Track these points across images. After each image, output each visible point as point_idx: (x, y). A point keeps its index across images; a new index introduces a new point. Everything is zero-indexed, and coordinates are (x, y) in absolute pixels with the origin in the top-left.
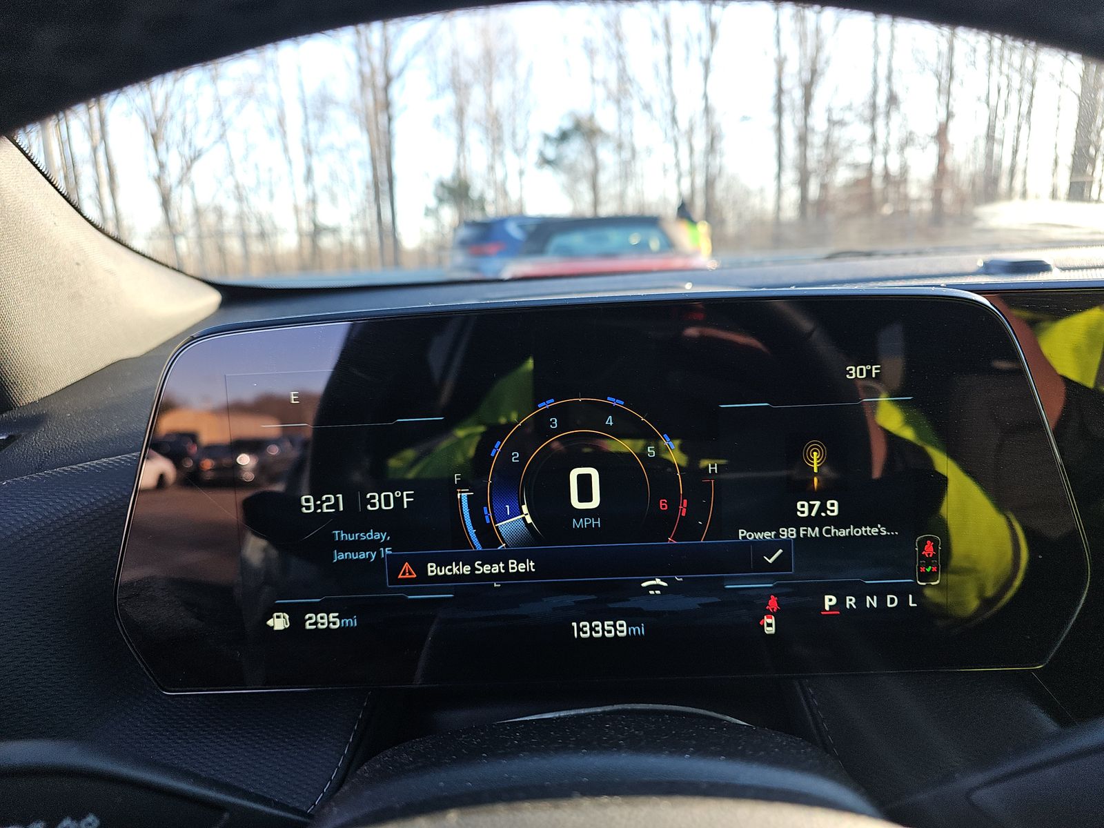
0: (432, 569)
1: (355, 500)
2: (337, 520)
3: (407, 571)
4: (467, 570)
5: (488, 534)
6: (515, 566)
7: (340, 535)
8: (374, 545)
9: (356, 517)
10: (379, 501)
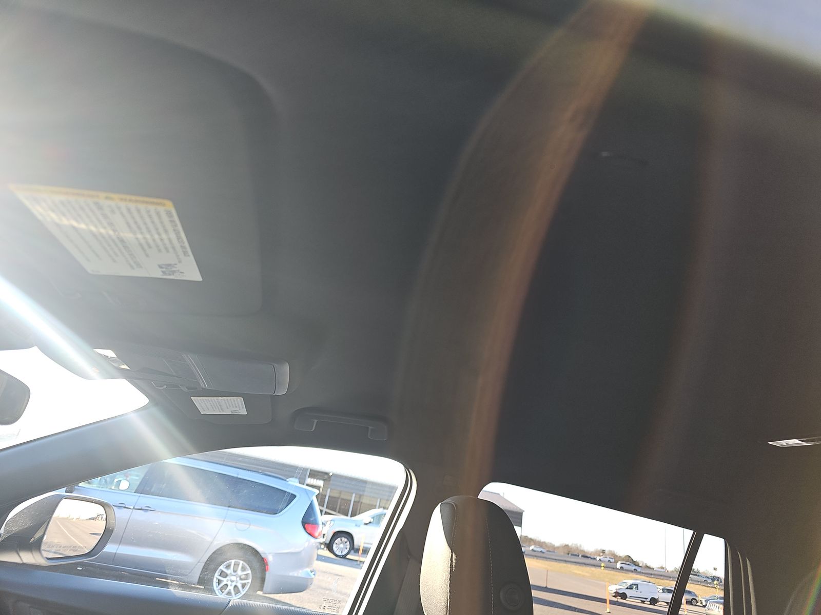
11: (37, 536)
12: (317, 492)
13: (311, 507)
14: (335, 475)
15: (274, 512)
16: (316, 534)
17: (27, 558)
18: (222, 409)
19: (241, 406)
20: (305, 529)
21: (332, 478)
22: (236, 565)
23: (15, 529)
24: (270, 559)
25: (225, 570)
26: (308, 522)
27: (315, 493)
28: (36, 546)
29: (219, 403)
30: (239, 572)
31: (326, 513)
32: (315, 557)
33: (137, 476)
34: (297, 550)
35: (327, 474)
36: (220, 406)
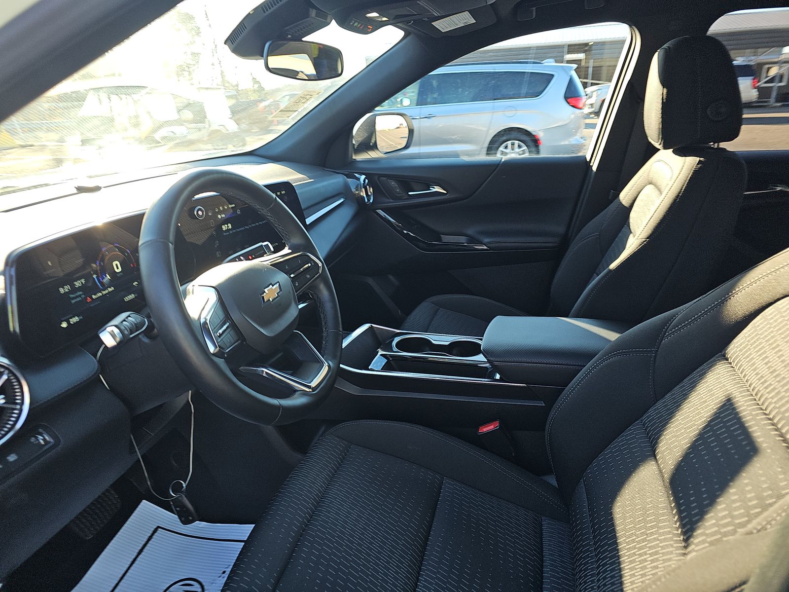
0: (94, 297)
1: (72, 286)
2: (70, 292)
3: (89, 300)
4: (101, 294)
5: (102, 284)
6: (110, 290)
7: (71, 296)
8: (80, 296)
9: (74, 290)
10: (78, 284)
11: (373, 141)
12: (575, 66)
13: (571, 82)
14: (596, 44)
15: (537, 94)
16: (581, 105)
17: (373, 155)
18: (456, 24)
19: (468, 17)
20: (568, 103)
21: (594, 47)
22: (513, 144)
23: (360, 139)
24: (541, 135)
25: (504, 150)
26: (571, 96)
27: (572, 67)
28: (375, 147)
29: (452, 21)
30: (517, 150)
31: (593, 84)
32: (583, 126)
33: (413, 92)
34: (565, 123)
35: (586, 45)
36: (454, 22)
